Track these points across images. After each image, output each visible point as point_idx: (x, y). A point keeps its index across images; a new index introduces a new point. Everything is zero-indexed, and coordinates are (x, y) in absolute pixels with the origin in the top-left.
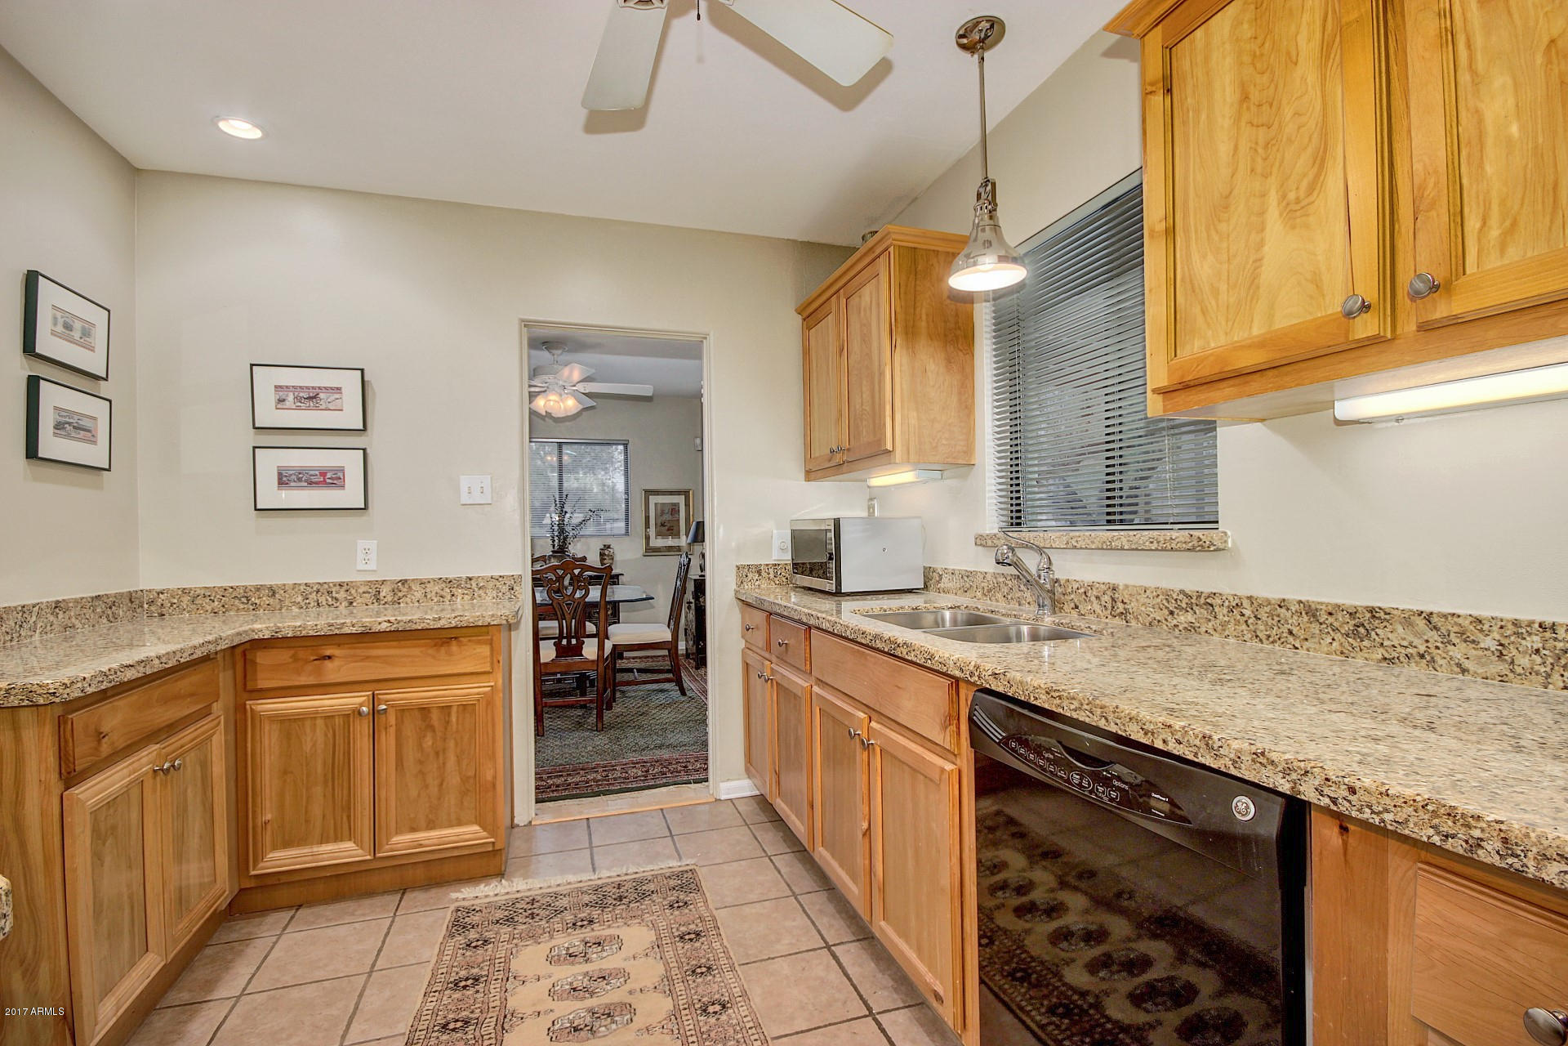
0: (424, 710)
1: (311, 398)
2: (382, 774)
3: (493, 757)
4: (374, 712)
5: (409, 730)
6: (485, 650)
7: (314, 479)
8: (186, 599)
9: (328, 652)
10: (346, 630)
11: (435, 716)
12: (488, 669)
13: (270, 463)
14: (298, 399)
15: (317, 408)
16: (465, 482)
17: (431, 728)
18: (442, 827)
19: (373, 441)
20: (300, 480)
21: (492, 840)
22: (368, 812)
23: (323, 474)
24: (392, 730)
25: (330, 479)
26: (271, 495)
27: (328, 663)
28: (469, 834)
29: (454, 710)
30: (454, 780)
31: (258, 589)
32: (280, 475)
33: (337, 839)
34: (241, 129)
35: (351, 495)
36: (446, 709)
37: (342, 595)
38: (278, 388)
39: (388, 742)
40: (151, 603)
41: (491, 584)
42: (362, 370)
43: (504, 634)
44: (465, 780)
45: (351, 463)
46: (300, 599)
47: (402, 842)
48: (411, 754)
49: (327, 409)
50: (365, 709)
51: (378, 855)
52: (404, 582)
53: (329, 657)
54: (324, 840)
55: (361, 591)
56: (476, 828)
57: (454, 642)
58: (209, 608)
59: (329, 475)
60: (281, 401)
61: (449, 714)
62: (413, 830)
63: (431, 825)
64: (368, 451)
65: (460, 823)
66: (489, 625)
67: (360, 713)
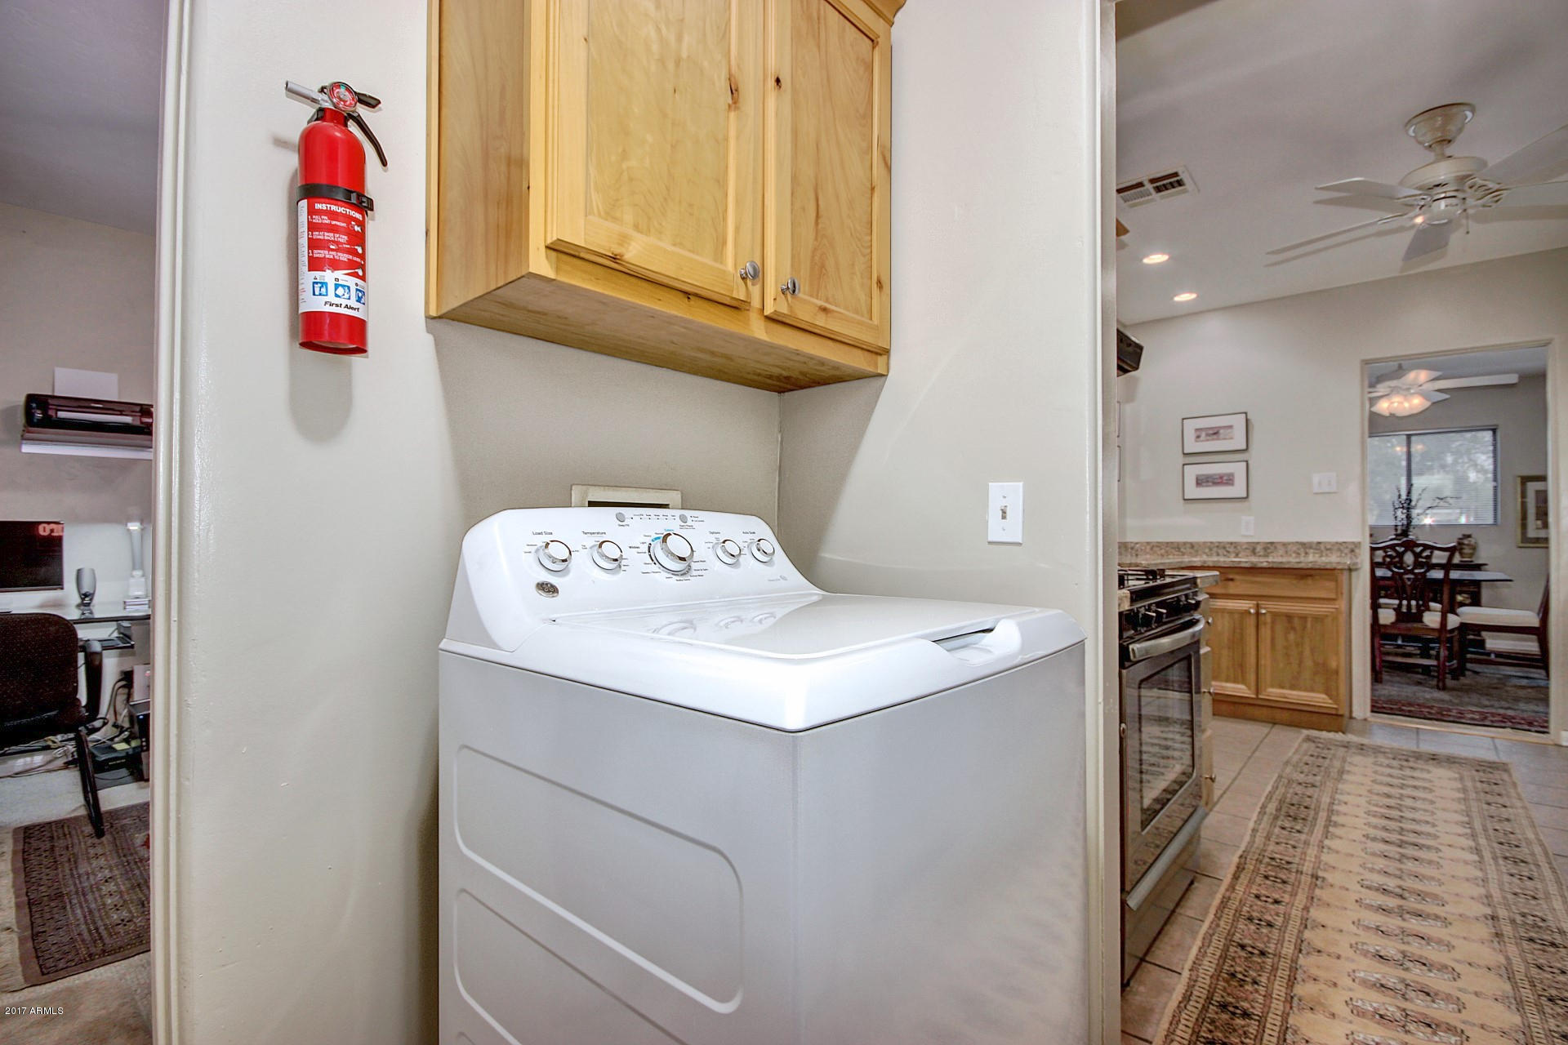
0: (1289, 617)
1: (1215, 433)
2: (1262, 652)
3: (1337, 654)
4: (1258, 614)
5: (1279, 628)
6: (1332, 585)
7: (1216, 481)
8: (1148, 547)
9: (1231, 576)
10: (1243, 565)
11: (1296, 622)
12: (1333, 596)
13: (1192, 472)
14: (1207, 435)
15: (1218, 439)
16: (1316, 478)
17: (1293, 629)
18: (1300, 689)
19: (1254, 456)
20: (1208, 481)
21: (1335, 706)
22: (1253, 670)
23: (1221, 478)
24: (1269, 626)
25: (1226, 480)
26: (1193, 491)
27: (1231, 583)
28: (1319, 699)
29: (1309, 620)
30: (1308, 663)
31: (1185, 543)
32: (1197, 479)
33: (1235, 681)
34: (1185, 297)
35: (1238, 490)
36: (1304, 618)
37: (1231, 550)
38: (1197, 430)
39: (1266, 632)
40: (1132, 548)
41: (1336, 548)
42: (1246, 413)
43: (1346, 573)
44: (1316, 664)
45: (1238, 470)
46: (1207, 550)
47: (1273, 693)
48: (1280, 642)
49: (1225, 439)
50: (1252, 611)
51: (1260, 696)
52: (1272, 543)
53: (1232, 580)
54: (1227, 680)
55: (1244, 547)
56: (1324, 696)
57: (1310, 578)
58: (1159, 553)
59: (1225, 478)
60: (1198, 437)
61: (1306, 622)
62: (1282, 687)
63: (1292, 687)
64: (1250, 462)
65: (1312, 690)
66: (1334, 569)
67: (1250, 613)
